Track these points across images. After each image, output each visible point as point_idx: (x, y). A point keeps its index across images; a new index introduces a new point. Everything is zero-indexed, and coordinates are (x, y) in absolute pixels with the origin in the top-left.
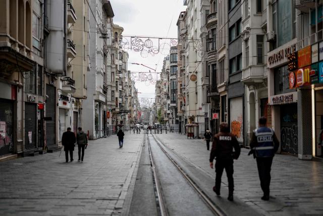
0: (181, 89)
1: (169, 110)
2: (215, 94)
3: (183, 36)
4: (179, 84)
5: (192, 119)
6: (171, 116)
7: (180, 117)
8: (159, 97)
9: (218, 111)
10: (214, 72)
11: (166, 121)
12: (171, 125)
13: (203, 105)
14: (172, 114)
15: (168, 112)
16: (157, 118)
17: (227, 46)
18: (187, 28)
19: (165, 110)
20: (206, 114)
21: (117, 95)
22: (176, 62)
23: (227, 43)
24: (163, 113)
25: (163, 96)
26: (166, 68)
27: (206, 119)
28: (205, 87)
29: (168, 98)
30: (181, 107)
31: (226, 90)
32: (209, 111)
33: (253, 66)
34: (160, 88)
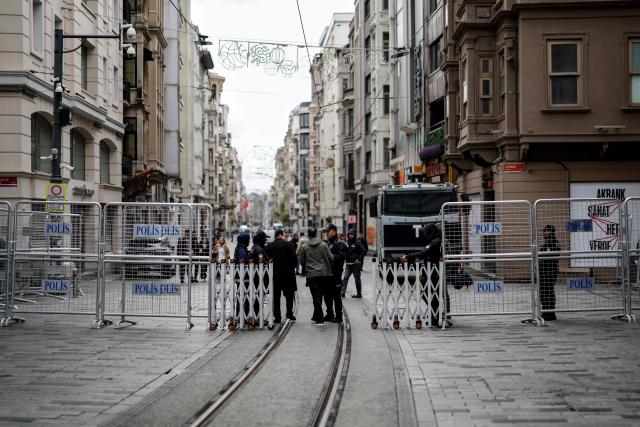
0: (315, 175)
1: (298, 202)
2: (351, 191)
3: (318, 95)
4: (312, 166)
5: (329, 220)
6: (300, 214)
7: (314, 217)
8: (282, 177)
9: (356, 214)
10: (352, 163)
11: (294, 221)
12: (301, 228)
13: (339, 203)
14: (303, 210)
15: (297, 206)
16: (277, 215)
17: (363, 136)
18: (323, 84)
19: (292, 201)
20: (344, 216)
21: (216, 182)
22: (308, 127)
23: (364, 133)
24: (287, 207)
25: (288, 177)
26: (293, 132)
27: (344, 222)
28: (342, 180)
29: (297, 183)
30: (315, 201)
31: (362, 189)
32: (346, 212)
33: (380, 171)
34: (282, 161)
